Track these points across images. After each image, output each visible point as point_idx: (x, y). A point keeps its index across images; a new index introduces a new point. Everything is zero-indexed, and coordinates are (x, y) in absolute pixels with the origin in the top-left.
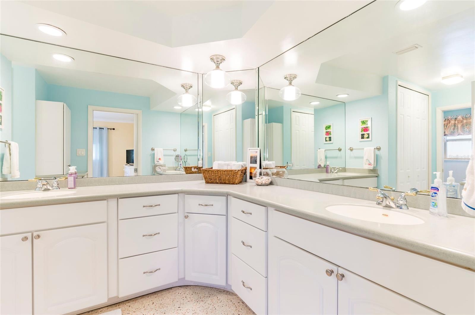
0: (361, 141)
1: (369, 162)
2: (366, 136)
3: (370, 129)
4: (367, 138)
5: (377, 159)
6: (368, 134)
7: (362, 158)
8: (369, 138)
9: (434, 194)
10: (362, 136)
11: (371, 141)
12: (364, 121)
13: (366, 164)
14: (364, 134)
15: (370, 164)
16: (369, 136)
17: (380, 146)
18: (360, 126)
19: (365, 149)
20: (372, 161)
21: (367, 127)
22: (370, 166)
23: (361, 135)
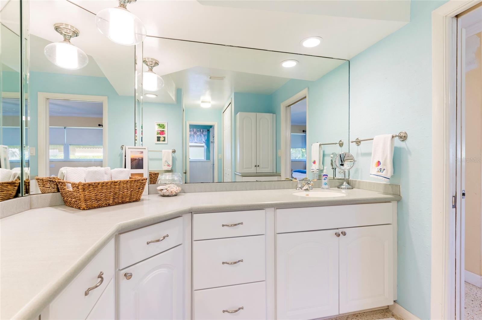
0: (156, 144)
1: (168, 163)
2: (162, 139)
3: (166, 132)
4: (163, 141)
5: (174, 159)
6: (164, 138)
7: (161, 159)
8: (165, 141)
9: (325, 178)
10: (157, 139)
11: (167, 144)
12: (161, 125)
13: (165, 165)
14: (160, 137)
15: (169, 165)
16: (165, 139)
17: (174, 149)
18: (157, 129)
19: (163, 151)
20: (171, 163)
21: (163, 131)
22: (168, 167)
23: (156, 137)
